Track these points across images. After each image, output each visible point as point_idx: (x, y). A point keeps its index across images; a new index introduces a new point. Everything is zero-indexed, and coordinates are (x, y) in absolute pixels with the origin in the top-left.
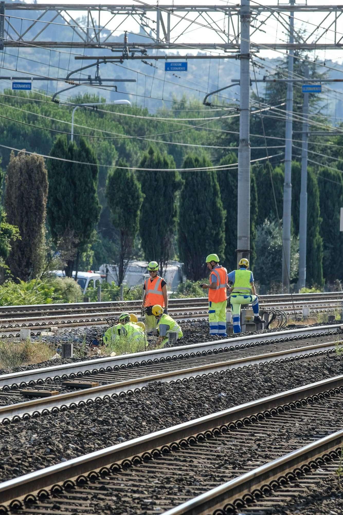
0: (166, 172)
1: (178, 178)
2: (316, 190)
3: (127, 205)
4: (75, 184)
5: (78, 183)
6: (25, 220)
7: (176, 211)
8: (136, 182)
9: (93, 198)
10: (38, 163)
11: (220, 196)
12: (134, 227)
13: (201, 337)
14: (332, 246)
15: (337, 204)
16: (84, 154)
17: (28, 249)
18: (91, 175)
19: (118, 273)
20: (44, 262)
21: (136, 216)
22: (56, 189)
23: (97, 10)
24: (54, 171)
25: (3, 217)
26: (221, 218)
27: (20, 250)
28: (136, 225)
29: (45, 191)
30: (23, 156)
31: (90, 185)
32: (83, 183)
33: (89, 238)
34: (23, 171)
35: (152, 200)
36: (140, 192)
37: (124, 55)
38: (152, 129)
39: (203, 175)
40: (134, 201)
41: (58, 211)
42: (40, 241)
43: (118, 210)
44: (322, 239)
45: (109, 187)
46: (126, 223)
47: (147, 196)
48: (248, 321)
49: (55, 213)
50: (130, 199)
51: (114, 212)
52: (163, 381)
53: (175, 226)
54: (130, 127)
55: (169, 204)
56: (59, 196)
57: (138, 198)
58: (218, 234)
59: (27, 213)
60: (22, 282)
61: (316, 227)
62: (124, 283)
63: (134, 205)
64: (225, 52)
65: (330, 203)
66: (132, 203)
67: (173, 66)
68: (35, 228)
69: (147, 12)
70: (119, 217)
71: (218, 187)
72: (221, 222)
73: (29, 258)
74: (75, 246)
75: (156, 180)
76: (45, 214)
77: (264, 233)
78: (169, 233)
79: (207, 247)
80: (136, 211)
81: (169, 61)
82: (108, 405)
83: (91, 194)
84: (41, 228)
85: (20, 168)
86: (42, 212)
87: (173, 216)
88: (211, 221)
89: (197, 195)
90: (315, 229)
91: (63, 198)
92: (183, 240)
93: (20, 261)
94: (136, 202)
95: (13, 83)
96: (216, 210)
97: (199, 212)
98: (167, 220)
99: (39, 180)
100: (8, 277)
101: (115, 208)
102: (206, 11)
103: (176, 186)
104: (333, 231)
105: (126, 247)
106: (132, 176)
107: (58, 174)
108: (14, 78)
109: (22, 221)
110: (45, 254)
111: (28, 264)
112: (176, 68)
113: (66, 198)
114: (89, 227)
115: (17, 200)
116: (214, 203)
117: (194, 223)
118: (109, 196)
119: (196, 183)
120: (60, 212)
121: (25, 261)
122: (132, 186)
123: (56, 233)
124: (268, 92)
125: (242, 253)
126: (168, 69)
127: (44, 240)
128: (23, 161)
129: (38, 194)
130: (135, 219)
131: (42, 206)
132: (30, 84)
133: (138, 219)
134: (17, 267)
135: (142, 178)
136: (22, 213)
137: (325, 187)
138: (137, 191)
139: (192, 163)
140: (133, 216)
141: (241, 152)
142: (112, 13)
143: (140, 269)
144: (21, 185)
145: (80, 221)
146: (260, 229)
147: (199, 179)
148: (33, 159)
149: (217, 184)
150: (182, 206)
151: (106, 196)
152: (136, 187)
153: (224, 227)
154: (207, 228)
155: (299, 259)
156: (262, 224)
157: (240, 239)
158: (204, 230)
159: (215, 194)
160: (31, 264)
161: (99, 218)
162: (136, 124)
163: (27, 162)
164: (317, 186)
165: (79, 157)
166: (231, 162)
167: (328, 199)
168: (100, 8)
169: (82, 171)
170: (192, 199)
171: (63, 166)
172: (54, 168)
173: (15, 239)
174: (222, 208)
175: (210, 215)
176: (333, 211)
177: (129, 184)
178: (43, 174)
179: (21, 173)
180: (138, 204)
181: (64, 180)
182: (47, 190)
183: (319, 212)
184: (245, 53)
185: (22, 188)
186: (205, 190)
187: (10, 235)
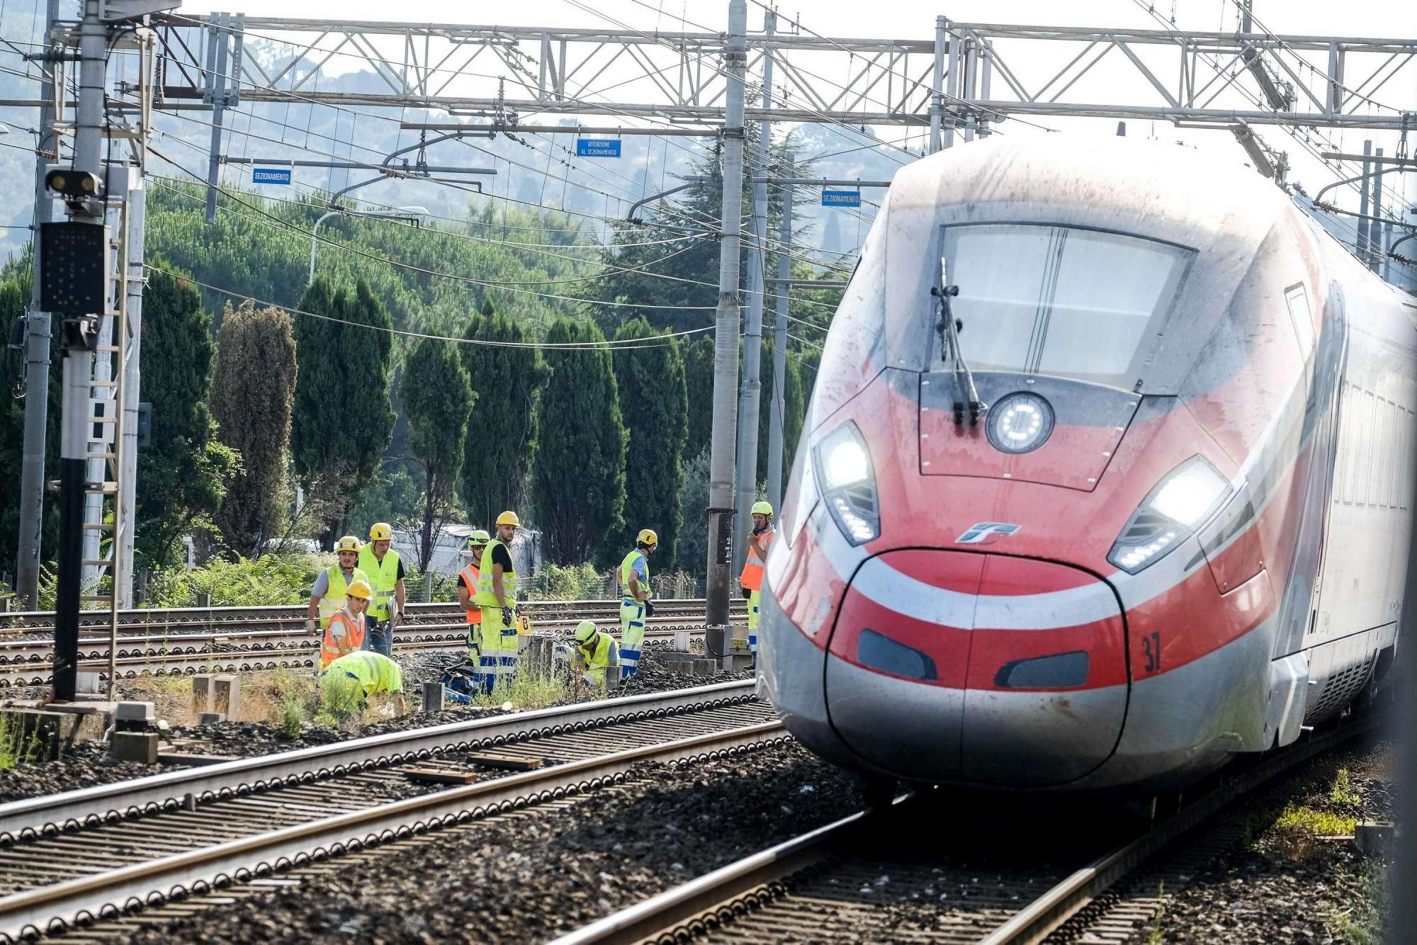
0: (517, 350)
1: (540, 363)
3: (442, 413)
4: (344, 369)
5: (351, 366)
6: (250, 437)
7: (534, 428)
8: (461, 369)
9: (380, 397)
10: (279, 326)
11: (617, 400)
12: (454, 458)
13: (669, 677)
16: (365, 310)
17: (254, 495)
18: (378, 352)
19: (419, 547)
20: (284, 522)
21: (458, 434)
22: (308, 378)
23: (423, 34)
24: (305, 342)
25: (212, 431)
26: (619, 443)
27: (238, 494)
28: (458, 453)
29: (290, 381)
30: (250, 312)
31: (374, 371)
32: (362, 368)
33: (369, 476)
34: (249, 342)
35: (487, 403)
36: (469, 388)
37: (496, 123)
38: (446, 263)
39: (586, 357)
40: (456, 406)
41: (309, 422)
42: (278, 480)
43: (425, 422)
45: (408, 378)
46: (439, 449)
47: (481, 396)
48: (738, 649)
49: (305, 425)
50: (448, 402)
51: (417, 426)
52: (658, 760)
53: (530, 457)
54: (403, 259)
55: (521, 412)
56: (313, 391)
57: (463, 400)
58: (611, 476)
59: (253, 424)
60: (243, 559)
62: (431, 567)
63: (455, 412)
64: (672, 121)
66: (451, 409)
67: (593, 148)
68: (268, 453)
69: (521, 42)
70: (426, 436)
71: (615, 384)
72: (619, 451)
73: (255, 513)
74: (346, 490)
75: (496, 366)
76: (288, 428)
77: (697, 476)
78: (518, 469)
79: (590, 501)
80: (458, 426)
81: (584, 136)
82: (615, 802)
83: (377, 390)
84: (281, 454)
85: (244, 336)
86: (284, 423)
87: (528, 438)
88: (599, 448)
89: (573, 397)
91: (322, 397)
92: (542, 485)
93: (236, 518)
94: (460, 408)
95: (256, 171)
96: (609, 429)
97: (576, 430)
98: (515, 445)
99: (280, 359)
100: (218, 548)
101: (418, 419)
102: (636, 43)
103: (536, 378)
105: (438, 496)
106: (454, 355)
107: (312, 348)
108: (256, 162)
109: (244, 440)
110: (287, 505)
111: (254, 525)
112: (599, 152)
113: (326, 397)
114: (370, 454)
115: (235, 397)
116: (606, 414)
117: (565, 451)
118: (406, 394)
119: (571, 374)
120: (314, 424)
121: (247, 517)
122: (454, 376)
123: (304, 465)
124: (693, 199)
125: (718, 515)
126: (583, 152)
127: (285, 479)
128: (249, 322)
129: (277, 388)
130: (457, 442)
131: (283, 410)
132: (289, 172)
133: (462, 440)
134: (230, 530)
135: (469, 361)
136: (243, 424)
138: (463, 386)
139: (565, 335)
140: (452, 436)
141: (722, 316)
142: (452, 41)
143: (452, 541)
144: (245, 368)
145: (353, 441)
146: (690, 468)
147: (578, 366)
148: (269, 318)
149: (613, 376)
150: (543, 417)
151: (401, 395)
152: (461, 378)
153: (625, 461)
154: (592, 463)
156: (695, 458)
157: (715, 487)
158: (585, 466)
159: (608, 397)
160: (258, 523)
161: (390, 436)
162: (413, 253)
163: (256, 324)
165: (356, 316)
166: (637, 334)
168: (430, 30)
169: (360, 344)
170: (563, 405)
171: (322, 333)
172: (305, 337)
173: (233, 475)
174: (621, 425)
175: (598, 438)
177: (447, 373)
178: (288, 348)
179: (245, 345)
180: (464, 412)
181: (324, 361)
182: (295, 381)
184: (734, 126)
185: (246, 375)
186: (589, 388)
187: (225, 467)
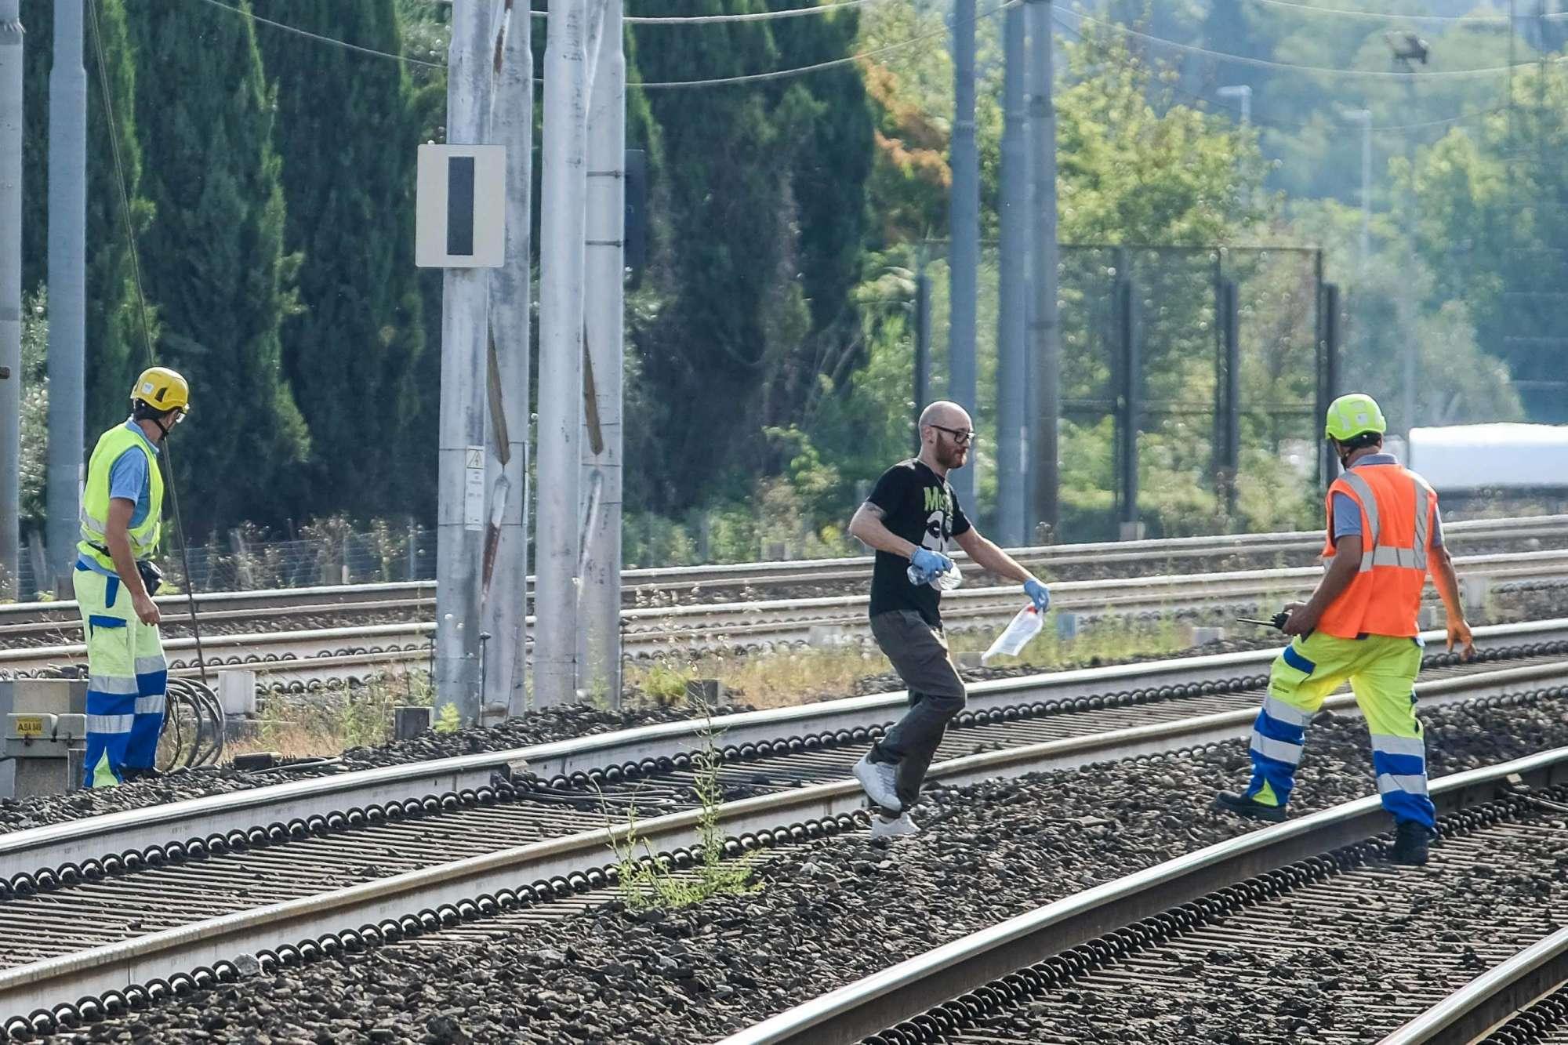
2: (117, 56)
14: (198, 348)
15: (221, 126)
44: (150, 311)
48: (28, 741)
61: (122, 247)
65: (181, 121)
90: (115, 257)
104: (202, 268)
137: (154, 36)
155: (48, 419)
164: (123, 30)
167: (171, 97)
176: (202, 162)
183: (138, 168)
